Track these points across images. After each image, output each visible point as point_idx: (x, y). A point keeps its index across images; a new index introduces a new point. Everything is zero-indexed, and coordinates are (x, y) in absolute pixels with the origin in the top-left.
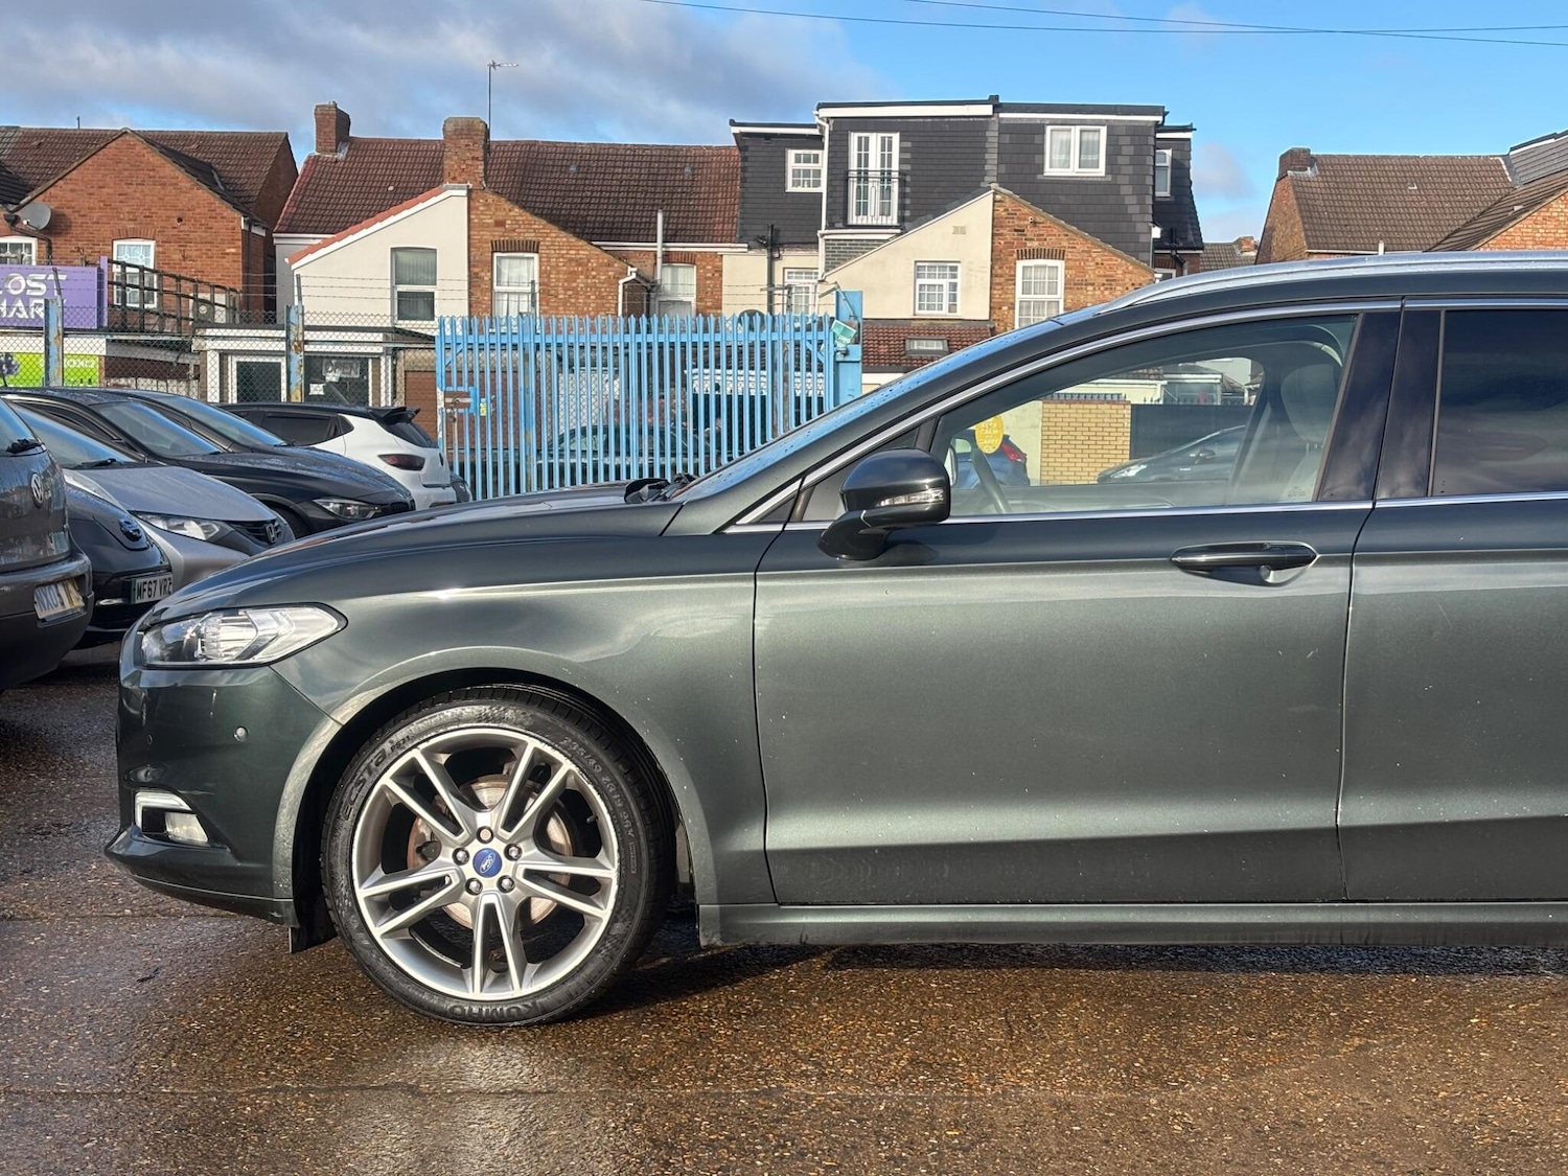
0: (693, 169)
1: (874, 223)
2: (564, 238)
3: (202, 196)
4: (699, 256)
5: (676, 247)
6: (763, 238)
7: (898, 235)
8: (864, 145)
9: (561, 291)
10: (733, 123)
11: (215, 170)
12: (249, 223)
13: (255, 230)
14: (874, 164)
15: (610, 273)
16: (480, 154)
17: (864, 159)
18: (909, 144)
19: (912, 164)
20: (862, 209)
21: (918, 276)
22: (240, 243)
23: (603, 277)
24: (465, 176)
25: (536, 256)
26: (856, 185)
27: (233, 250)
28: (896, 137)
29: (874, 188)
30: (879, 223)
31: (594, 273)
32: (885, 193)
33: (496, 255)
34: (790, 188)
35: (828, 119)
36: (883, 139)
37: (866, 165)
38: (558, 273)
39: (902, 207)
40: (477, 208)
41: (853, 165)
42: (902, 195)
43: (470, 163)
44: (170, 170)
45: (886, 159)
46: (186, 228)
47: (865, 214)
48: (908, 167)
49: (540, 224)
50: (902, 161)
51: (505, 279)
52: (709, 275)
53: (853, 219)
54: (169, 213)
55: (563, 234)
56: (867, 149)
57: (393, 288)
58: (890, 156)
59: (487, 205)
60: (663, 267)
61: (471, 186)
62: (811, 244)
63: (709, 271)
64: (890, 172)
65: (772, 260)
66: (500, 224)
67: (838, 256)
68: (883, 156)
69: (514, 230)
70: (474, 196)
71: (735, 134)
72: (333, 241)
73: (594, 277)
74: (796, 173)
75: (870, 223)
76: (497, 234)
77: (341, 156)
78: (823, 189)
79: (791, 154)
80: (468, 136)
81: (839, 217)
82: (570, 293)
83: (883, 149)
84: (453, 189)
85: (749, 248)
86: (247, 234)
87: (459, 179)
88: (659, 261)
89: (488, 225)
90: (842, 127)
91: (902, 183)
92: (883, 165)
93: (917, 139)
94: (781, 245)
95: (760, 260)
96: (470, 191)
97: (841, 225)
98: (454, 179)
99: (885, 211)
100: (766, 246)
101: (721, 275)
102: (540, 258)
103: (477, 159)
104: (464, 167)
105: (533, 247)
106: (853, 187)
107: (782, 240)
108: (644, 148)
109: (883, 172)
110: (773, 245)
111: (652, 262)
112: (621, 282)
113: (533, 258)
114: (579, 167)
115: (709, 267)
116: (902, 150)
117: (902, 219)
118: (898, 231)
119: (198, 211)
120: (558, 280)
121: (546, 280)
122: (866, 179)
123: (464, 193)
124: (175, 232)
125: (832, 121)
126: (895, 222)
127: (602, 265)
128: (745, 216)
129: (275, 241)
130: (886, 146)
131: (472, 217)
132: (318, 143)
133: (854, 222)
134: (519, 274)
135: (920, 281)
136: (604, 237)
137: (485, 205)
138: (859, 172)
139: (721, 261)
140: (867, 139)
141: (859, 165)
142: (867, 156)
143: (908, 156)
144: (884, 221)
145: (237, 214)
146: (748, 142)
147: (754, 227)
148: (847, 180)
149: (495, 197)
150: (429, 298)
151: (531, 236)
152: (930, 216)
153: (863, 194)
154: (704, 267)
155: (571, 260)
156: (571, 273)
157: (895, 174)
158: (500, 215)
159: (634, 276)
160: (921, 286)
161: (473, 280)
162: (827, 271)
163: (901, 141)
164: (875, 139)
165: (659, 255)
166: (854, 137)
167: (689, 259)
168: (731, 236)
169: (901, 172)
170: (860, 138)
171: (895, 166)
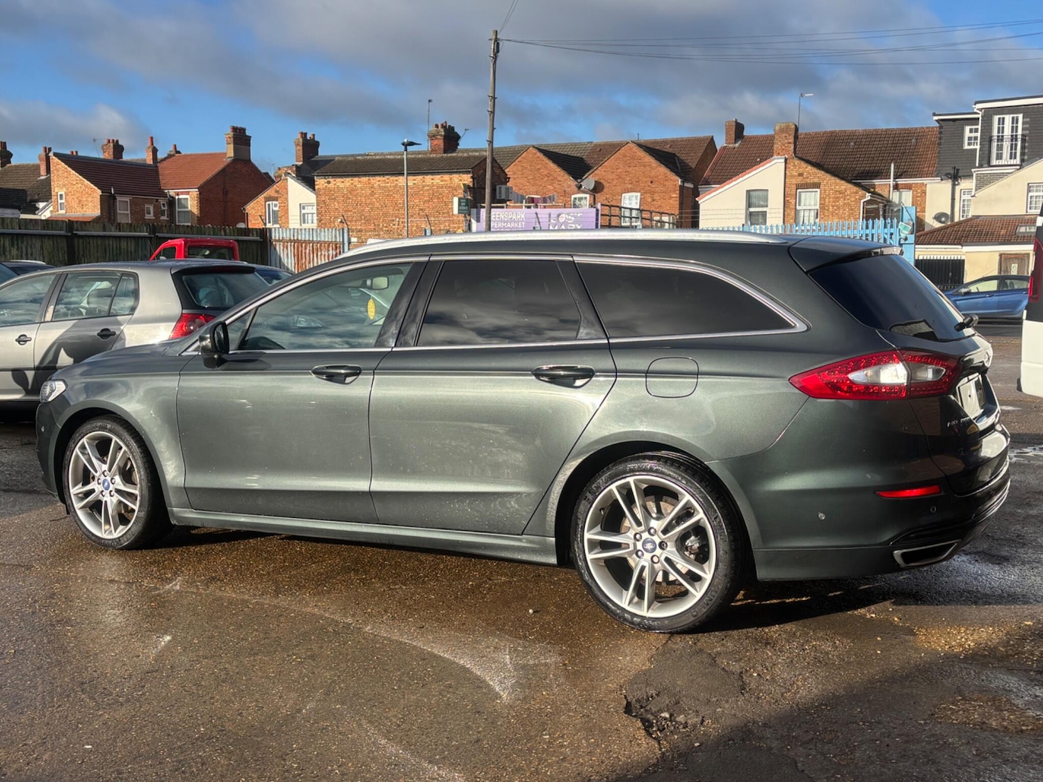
0: (917, 140)
1: (1006, 163)
2: (834, 180)
3: (663, 170)
4: (914, 185)
5: (900, 181)
6: (949, 174)
7: (1018, 169)
8: (1002, 121)
9: (831, 208)
10: (934, 115)
11: (677, 156)
12: (683, 182)
13: (686, 185)
14: (1007, 132)
15: (857, 197)
16: (792, 140)
17: (1001, 130)
18: (1028, 120)
19: (1029, 130)
20: (999, 157)
21: (1029, 191)
22: (678, 192)
23: (853, 199)
24: (784, 152)
25: (818, 190)
26: (996, 143)
27: (675, 195)
28: (1020, 116)
29: (1006, 145)
30: (1009, 163)
31: (848, 197)
32: (1014, 147)
33: (798, 191)
34: (966, 147)
35: (981, 109)
36: (1013, 118)
37: (1003, 132)
38: (830, 198)
39: (1023, 154)
40: (789, 168)
41: (995, 133)
42: (1023, 148)
43: (786, 145)
44: (649, 159)
45: (1014, 129)
46: (654, 186)
47: (1001, 158)
48: (1027, 132)
49: (821, 173)
50: (1023, 129)
51: (802, 203)
52: (919, 195)
53: (994, 162)
54: (647, 179)
55: (833, 178)
56: (1003, 124)
57: (747, 209)
58: (1017, 127)
59: (794, 166)
60: (893, 192)
61: (787, 157)
62: (970, 176)
63: (919, 193)
64: (1016, 136)
65: (954, 186)
66: (801, 175)
67: (982, 183)
68: (1013, 127)
69: (808, 178)
70: (788, 162)
71: (936, 121)
72: (719, 188)
73: (848, 199)
74: (970, 138)
75: (1003, 164)
76: (799, 180)
77: (737, 145)
78: (978, 147)
79: (967, 128)
80: (787, 132)
81: (986, 161)
82: (835, 208)
83: (1013, 123)
84: (778, 159)
85: (942, 180)
86: (682, 188)
87: (781, 154)
88: (891, 189)
89: (795, 176)
90: (989, 114)
91: (1023, 141)
92: (1012, 132)
93: (1034, 116)
94: (960, 177)
95: (947, 185)
96: (786, 160)
97: (986, 165)
98: (779, 154)
99: (1013, 156)
100: (951, 178)
101: (925, 195)
102: (821, 191)
103: (790, 143)
104: (783, 147)
105: (817, 186)
106: (995, 144)
107: (960, 174)
108: (892, 130)
109: (1012, 136)
110: (955, 177)
111: (887, 189)
112: (862, 201)
113: (817, 191)
114: (855, 143)
115: (919, 191)
116: (1024, 123)
117: (1022, 160)
118: (1018, 167)
119: (660, 177)
120: (829, 202)
121: (823, 202)
122: (1002, 140)
123: (783, 160)
124: (649, 188)
125: (983, 110)
126: (1018, 163)
127: (853, 193)
128: (941, 163)
129: (700, 190)
130: (1015, 121)
131: (787, 172)
132: (727, 140)
133: (994, 164)
134: (810, 200)
135: (1030, 194)
136: (858, 178)
137: (793, 166)
138: (998, 136)
139: (926, 187)
140: (1003, 118)
141: (999, 132)
142: (1003, 128)
143: (1027, 126)
144: (1012, 162)
145: (677, 178)
146: (943, 123)
147: (944, 168)
148: (990, 141)
149: (799, 162)
150: (764, 214)
151: (816, 180)
152: (1038, 158)
153: (1000, 148)
154: (916, 191)
155: (836, 191)
156: (836, 198)
157: (1019, 137)
158: (801, 171)
159: (869, 198)
160: (1031, 197)
161: (786, 204)
162: (976, 190)
163: (1023, 118)
164: (1008, 119)
165: (892, 186)
166: (996, 118)
167: (908, 187)
168: (932, 174)
169: (1022, 135)
170: (999, 119)
171: (1020, 132)
